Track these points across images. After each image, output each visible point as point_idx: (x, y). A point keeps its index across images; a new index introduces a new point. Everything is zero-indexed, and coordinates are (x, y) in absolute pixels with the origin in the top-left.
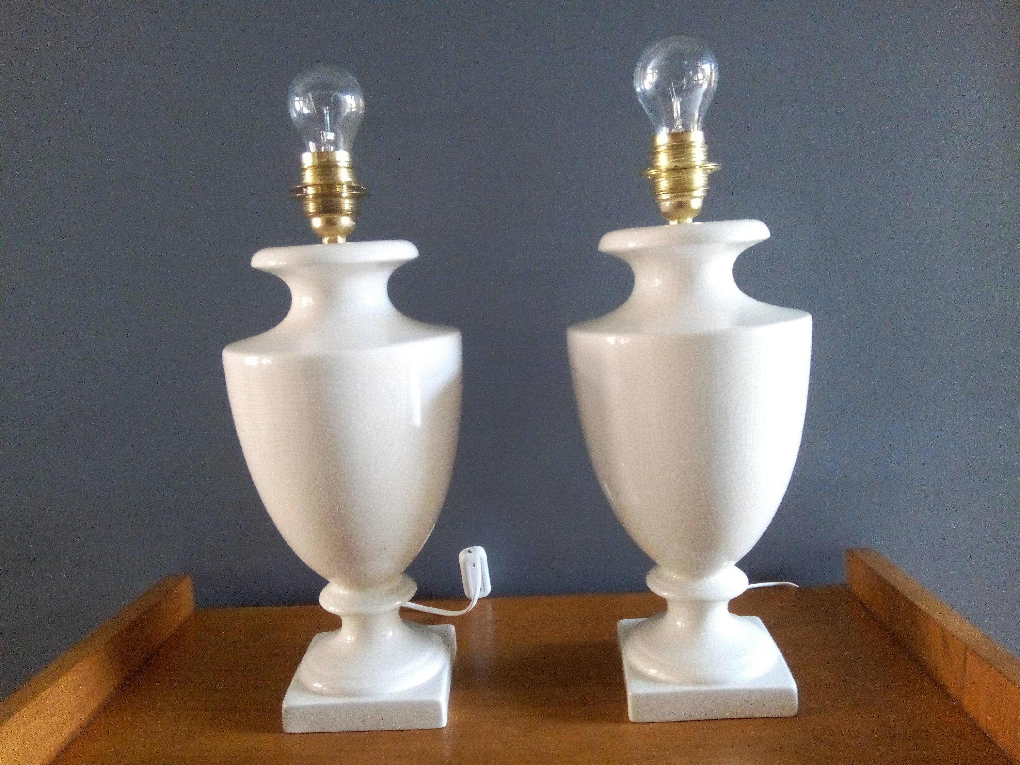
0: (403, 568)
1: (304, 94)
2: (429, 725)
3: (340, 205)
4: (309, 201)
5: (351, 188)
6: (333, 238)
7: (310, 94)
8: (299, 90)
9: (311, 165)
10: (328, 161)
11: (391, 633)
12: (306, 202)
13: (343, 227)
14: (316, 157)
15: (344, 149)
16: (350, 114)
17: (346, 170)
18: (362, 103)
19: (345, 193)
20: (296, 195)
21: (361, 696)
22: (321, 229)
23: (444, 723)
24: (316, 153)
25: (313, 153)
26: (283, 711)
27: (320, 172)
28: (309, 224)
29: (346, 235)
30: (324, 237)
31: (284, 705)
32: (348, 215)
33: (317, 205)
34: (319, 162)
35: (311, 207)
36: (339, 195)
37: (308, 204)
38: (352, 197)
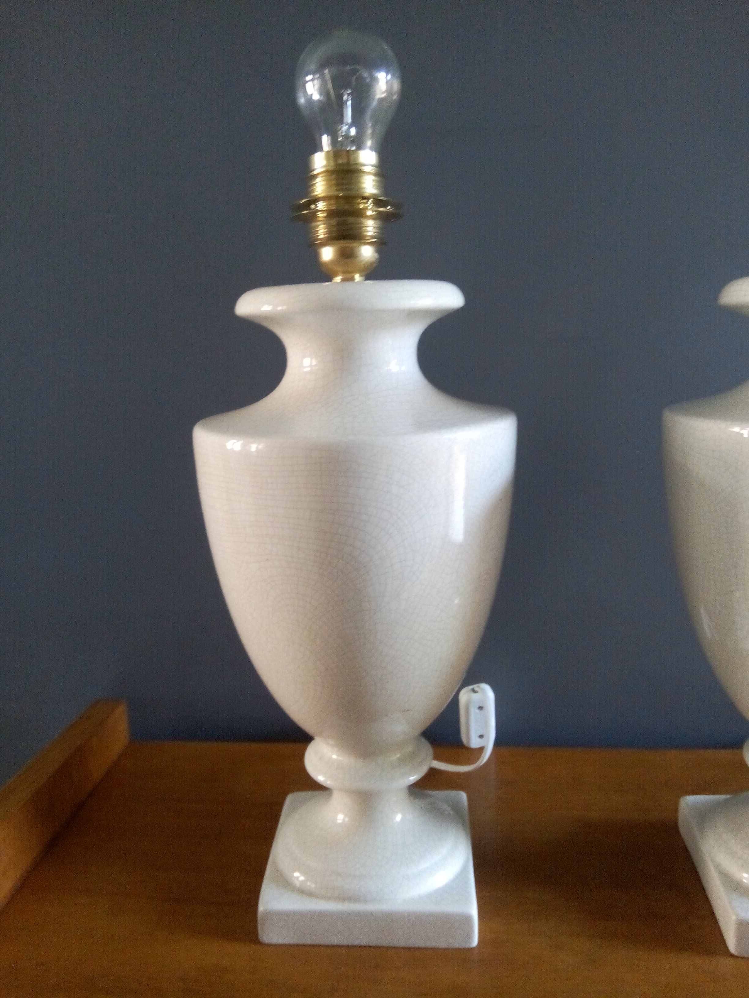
0: (419, 731)
1: (319, 70)
2: (457, 943)
3: (361, 228)
4: (319, 223)
5: (378, 203)
6: (348, 276)
7: (326, 71)
8: (312, 66)
9: (323, 169)
10: (348, 164)
11: (398, 817)
12: (314, 224)
13: (363, 263)
14: (332, 159)
15: (371, 149)
16: (381, 100)
17: (372, 178)
18: (396, 86)
19: (370, 209)
20: (301, 213)
21: (366, 901)
22: (333, 262)
23: (475, 942)
24: (331, 154)
25: (328, 152)
26: (259, 916)
27: (337, 179)
28: (316, 256)
29: (364, 273)
30: (336, 276)
31: (261, 908)
32: (371, 244)
33: (330, 228)
34: (337, 165)
35: (321, 231)
36: (360, 214)
37: (317, 227)
38: (380, 217)
